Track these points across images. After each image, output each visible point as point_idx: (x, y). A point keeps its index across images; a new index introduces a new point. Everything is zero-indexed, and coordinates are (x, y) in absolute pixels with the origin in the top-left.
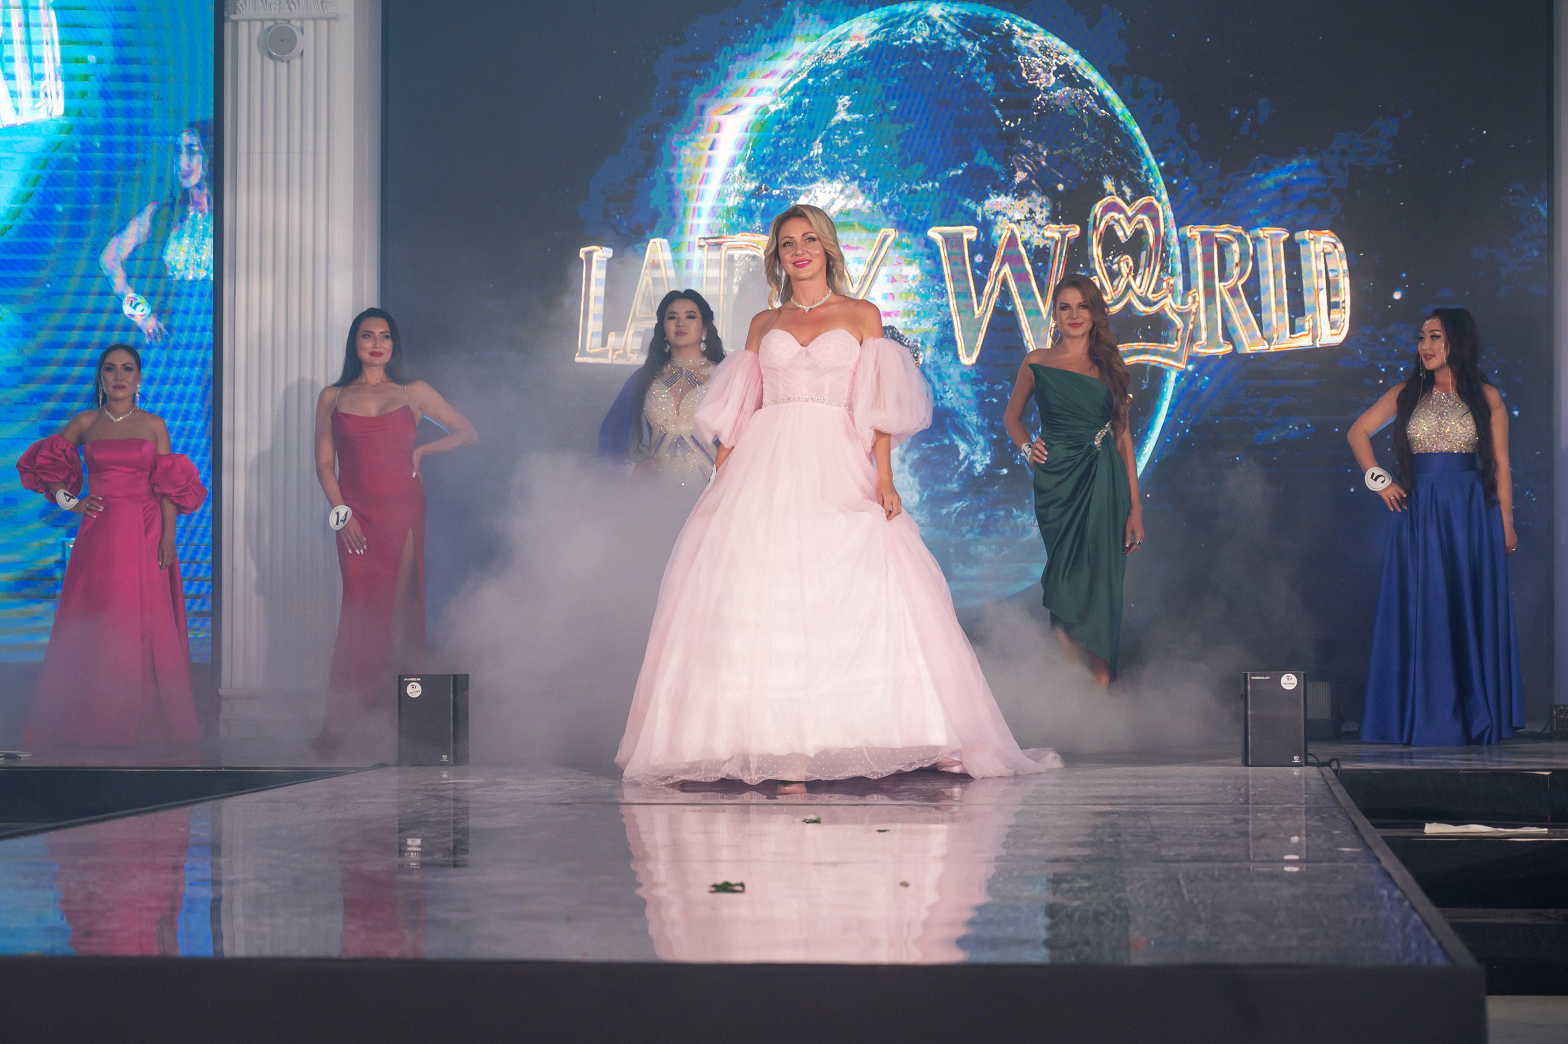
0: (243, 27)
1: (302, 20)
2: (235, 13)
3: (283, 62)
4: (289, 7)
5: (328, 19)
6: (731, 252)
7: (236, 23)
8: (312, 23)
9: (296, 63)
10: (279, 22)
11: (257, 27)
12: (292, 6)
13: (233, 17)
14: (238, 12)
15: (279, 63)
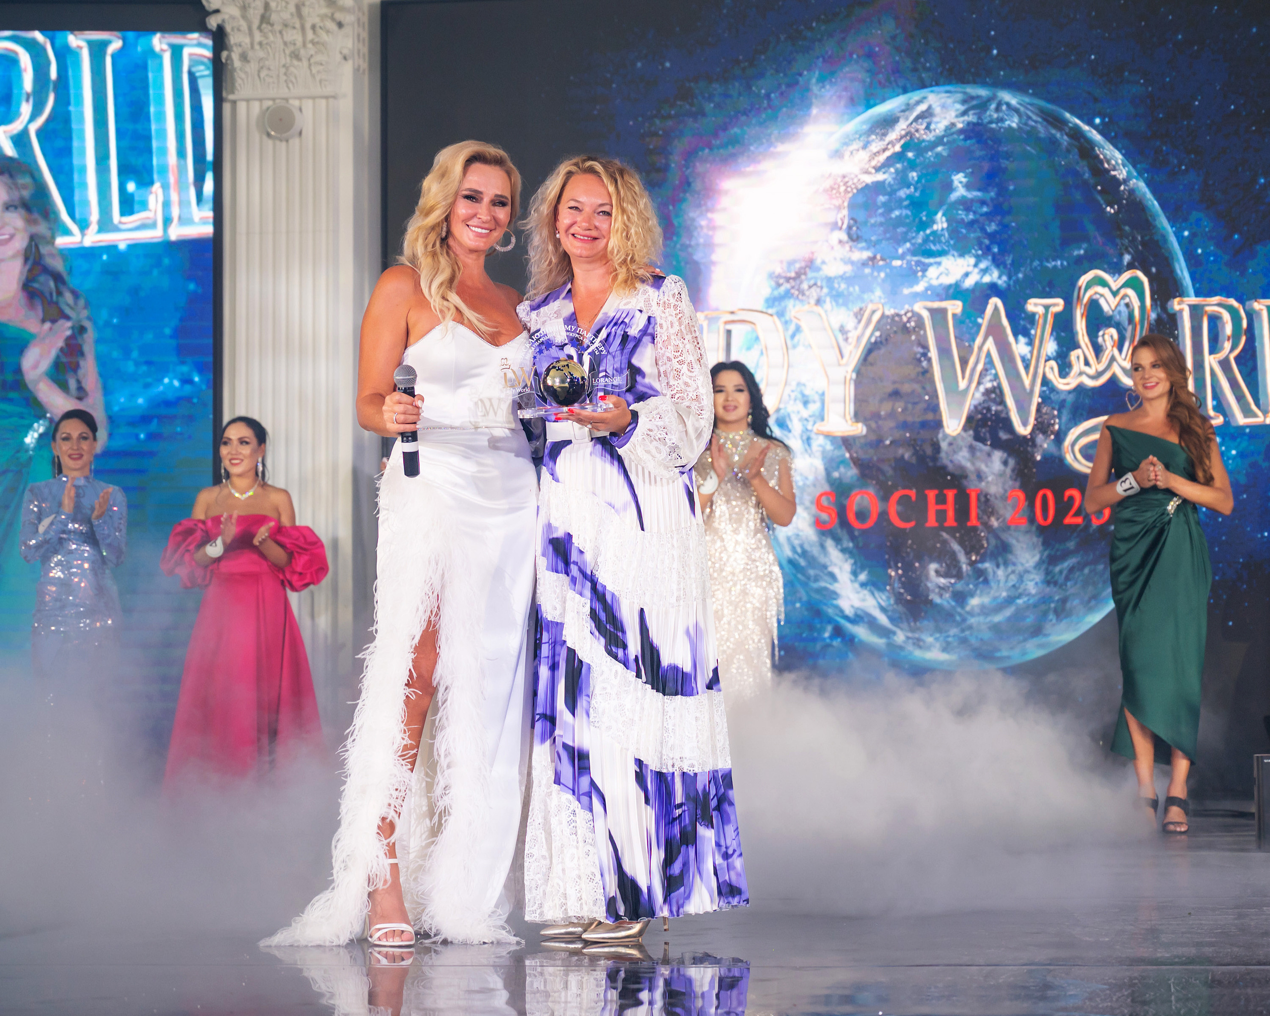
0: (242, 107)
1: (300, 98)
2: (233, 93)
3: (281, 140)
4: (288, 88)
5: (327, 98)
6: (729, 327)
7: (234, 103)
8: (310, 102)
9: (295, 142)
10: (278, 101)
11: (256, 107)
12: (291, 85)
13: (231, 97)
14: (236, 92)
15: (278, 142)
